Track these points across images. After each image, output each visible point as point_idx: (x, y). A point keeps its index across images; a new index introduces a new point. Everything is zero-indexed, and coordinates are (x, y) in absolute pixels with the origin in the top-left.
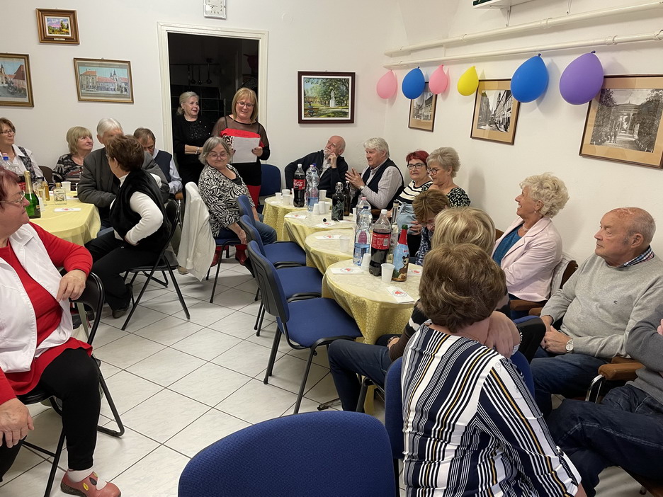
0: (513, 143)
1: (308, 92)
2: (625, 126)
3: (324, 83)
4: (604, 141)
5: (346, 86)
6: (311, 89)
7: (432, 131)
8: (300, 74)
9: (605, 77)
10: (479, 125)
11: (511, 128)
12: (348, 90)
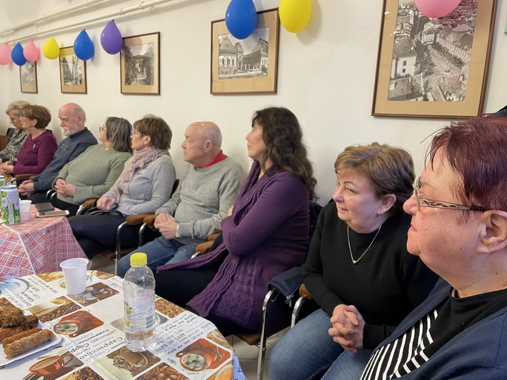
0: (86, 93)
2: (139, 70)
4: (131, 82)
7: (37, 92)
9: (123, 38)
10: (65, 82)
11: (83, 82)
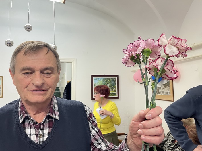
1: (96, 84)
3: (104, 80)
5: (114, 81)
6: (98, 83)
8: (92, 76)
12: (116, 83)
